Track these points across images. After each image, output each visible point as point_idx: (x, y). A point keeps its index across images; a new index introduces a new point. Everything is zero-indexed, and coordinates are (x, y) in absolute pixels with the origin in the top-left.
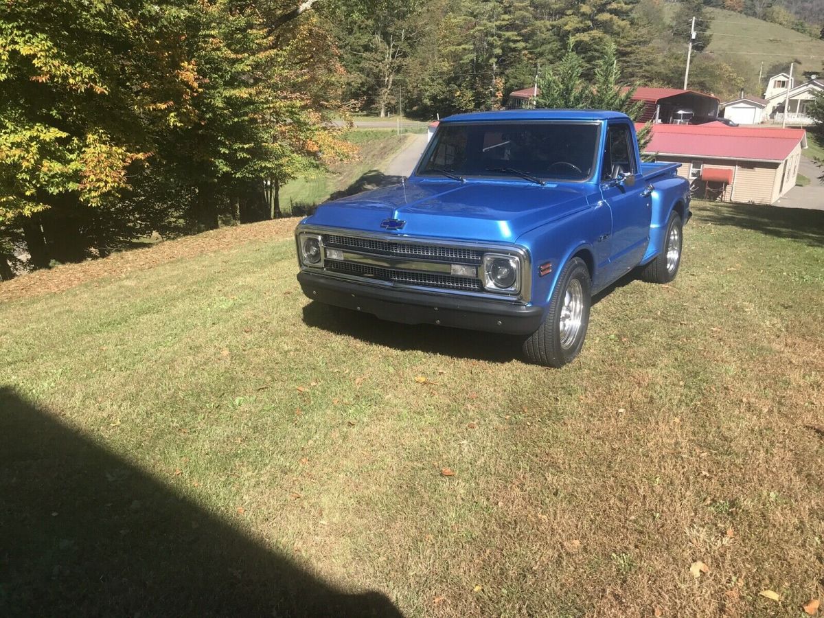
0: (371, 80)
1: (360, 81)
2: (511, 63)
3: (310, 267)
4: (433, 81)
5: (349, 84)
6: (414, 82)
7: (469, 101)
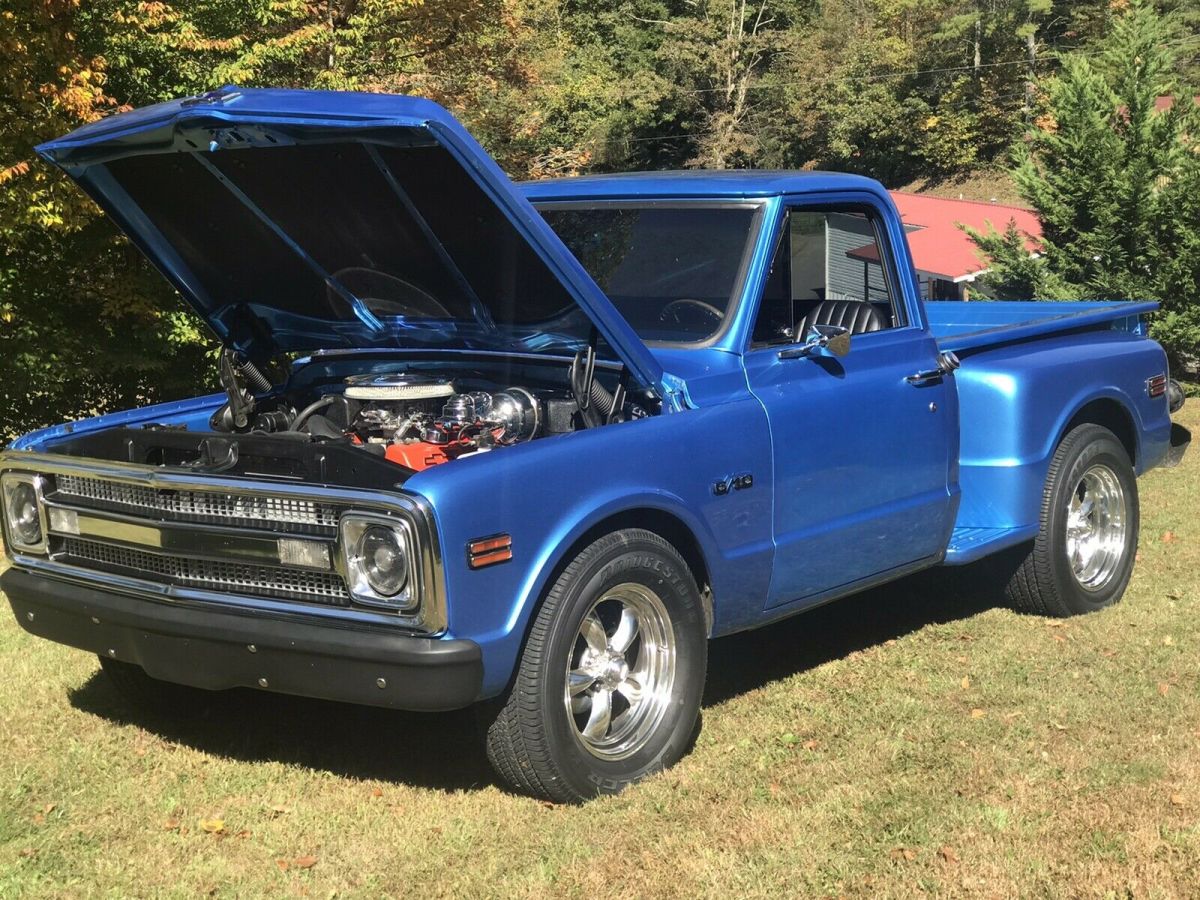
0: (689, 93)
1: (656, 96)
2: (1079, 35)
3: (26, 554)
4: (858, 90)
5: (628, 105)
6: (807, 95)
7: (962, 143)
